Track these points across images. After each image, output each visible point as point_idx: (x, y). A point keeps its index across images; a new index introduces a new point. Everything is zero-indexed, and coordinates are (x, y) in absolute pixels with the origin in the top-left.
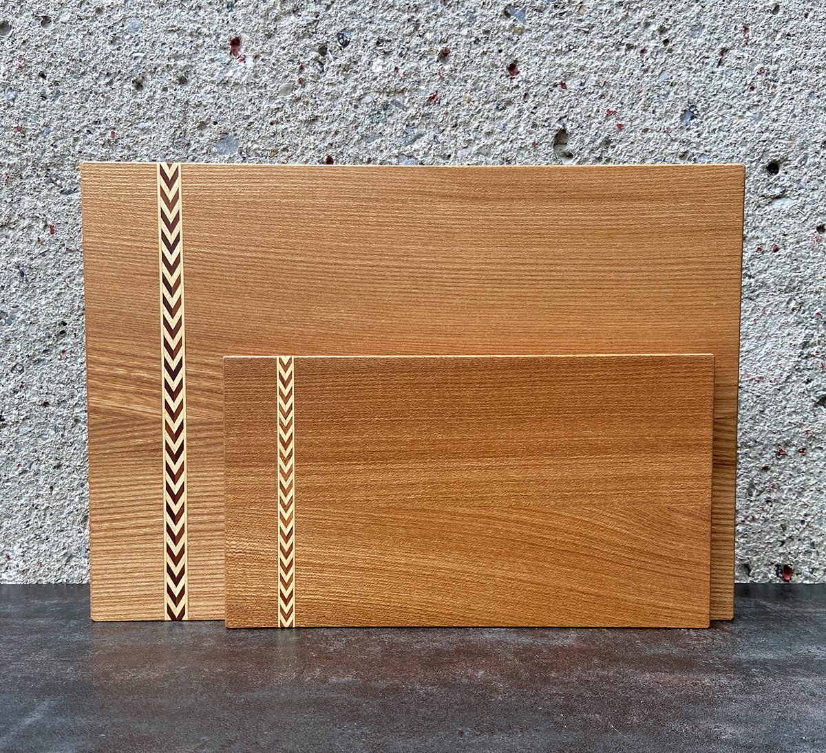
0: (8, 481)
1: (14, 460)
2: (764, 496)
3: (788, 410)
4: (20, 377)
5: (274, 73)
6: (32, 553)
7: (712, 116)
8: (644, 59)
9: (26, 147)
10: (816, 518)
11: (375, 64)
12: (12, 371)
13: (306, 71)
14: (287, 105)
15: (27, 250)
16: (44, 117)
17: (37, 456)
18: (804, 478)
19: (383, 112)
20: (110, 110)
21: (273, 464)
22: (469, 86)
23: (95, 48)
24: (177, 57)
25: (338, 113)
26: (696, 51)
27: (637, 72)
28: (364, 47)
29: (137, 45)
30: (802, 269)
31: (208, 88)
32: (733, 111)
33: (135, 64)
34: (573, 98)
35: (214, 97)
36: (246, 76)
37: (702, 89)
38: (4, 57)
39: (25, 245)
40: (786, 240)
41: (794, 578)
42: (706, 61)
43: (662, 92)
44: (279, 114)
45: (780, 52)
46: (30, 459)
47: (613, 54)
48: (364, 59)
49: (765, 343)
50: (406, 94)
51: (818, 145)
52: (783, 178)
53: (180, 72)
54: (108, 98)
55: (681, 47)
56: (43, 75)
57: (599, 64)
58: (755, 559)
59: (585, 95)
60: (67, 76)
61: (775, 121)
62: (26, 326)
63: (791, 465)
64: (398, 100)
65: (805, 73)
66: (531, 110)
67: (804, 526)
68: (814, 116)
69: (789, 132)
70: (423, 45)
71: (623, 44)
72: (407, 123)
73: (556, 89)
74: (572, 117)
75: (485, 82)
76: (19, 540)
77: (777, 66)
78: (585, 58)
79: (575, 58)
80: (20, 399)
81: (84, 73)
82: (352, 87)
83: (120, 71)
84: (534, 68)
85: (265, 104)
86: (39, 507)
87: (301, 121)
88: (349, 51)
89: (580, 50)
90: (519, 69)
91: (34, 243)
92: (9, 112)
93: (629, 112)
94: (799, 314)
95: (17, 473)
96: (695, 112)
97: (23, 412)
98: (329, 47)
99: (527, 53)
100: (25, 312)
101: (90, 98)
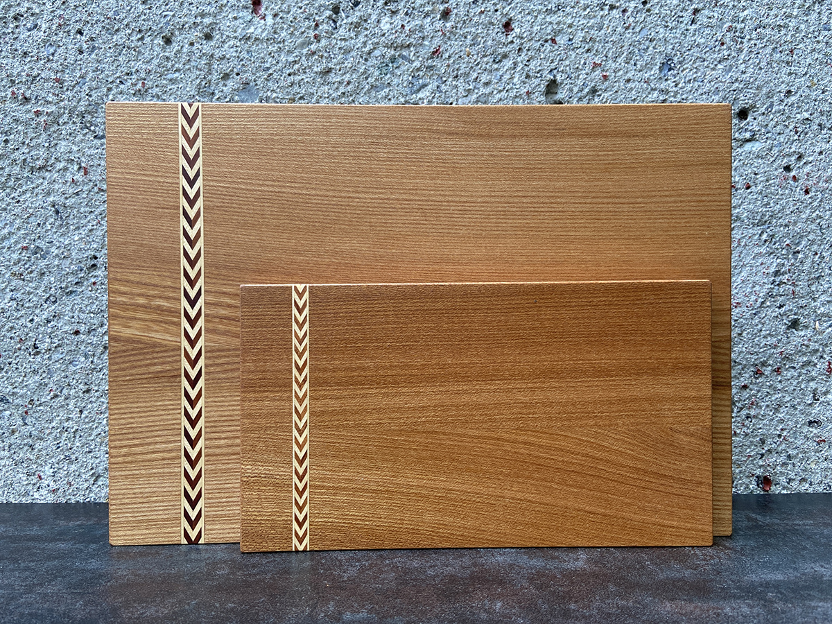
0: (40, 405)
1: (46, 385)
2: (744, 412)
3: (763, 333)
4: (53, 307)
5: (292, 29)
6: (62, 473)
7: (687, 68)
8: (626, 18)
9: (63, 96)
10: (792, 432)
11: (383, 22)
12: (46, 303)
13: (321, 28)
14: (304, 58)
15: (62, 190)
16: (81, 69)
17: (67, 381)
18: (780, 395)
19: (390, 65)
20: (141, 62)
21: (289, 389)
22: (468, 41)
23: (129, 8)
24: (203, 15)
25: (350, 65)
26: (671, 11)
27: (619, 29)
28: (373, 6)
29: (167, 5)
30: (772, 205)
31: (231, 43)
32: (706, 63)
33: (165, 21)
34: (563, 52)
35: (236, 51)
36: (266, 32)
37: (678, 44)
38: (45, 16)
39: (60, 186)
40: (757, 179)
41: (773, 488)
42: (681, 19)
43: (642, 47)
44: (296, 66)
45: (746, 12)
46: (61, 384)
47: (598, 13)
48: (374, 17)
49: (741, 272)
50: (412, 49)
51: (782, 95)
52: (753, 123)
53: (206, 29)
54: (139, 52)
55: (658, 8)
56: (80, 32)
57: (585, 22)
58: (737, 471)
59: (573, 50)
60: (102, 33)
61: (743, 73)
62: (60, 259)
63: (768, 384)
64: (404, 53)
65: (768, 31)
66: (524, 62)
67: (781, 440)
68: (777, 68)
69: (757, 83)
70: (427, 5)
71: (607, 5)
72: (412, 74)
73: (546, 44)
74: (562, 69)
75: (483, 37)
76: (50, 461)
77: (743, 25)
78: (573, 17)
79: (563, 17)
80: (52, 328)
81: (118, 30)
82: (363, 42)
83: (150, 28)
84: (526, 25)
85: (283, 58)
86: (69, 430)
87: (316, 73)
88: (359, 10)
89: (568, 10)
90: (513, 26)
91: (69, 184)
92: (49, 65)
93: (613, 65)
94: (771, 245)
95: (49, 398)
96: (672, 65)
97: (56, 340)
98: (342, 6)
99: (520, 12)
100: (59, 247)
101: (124, 52)
